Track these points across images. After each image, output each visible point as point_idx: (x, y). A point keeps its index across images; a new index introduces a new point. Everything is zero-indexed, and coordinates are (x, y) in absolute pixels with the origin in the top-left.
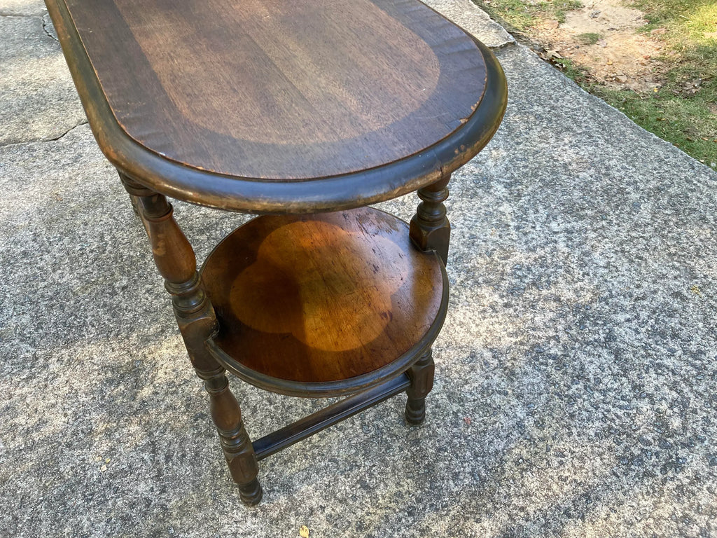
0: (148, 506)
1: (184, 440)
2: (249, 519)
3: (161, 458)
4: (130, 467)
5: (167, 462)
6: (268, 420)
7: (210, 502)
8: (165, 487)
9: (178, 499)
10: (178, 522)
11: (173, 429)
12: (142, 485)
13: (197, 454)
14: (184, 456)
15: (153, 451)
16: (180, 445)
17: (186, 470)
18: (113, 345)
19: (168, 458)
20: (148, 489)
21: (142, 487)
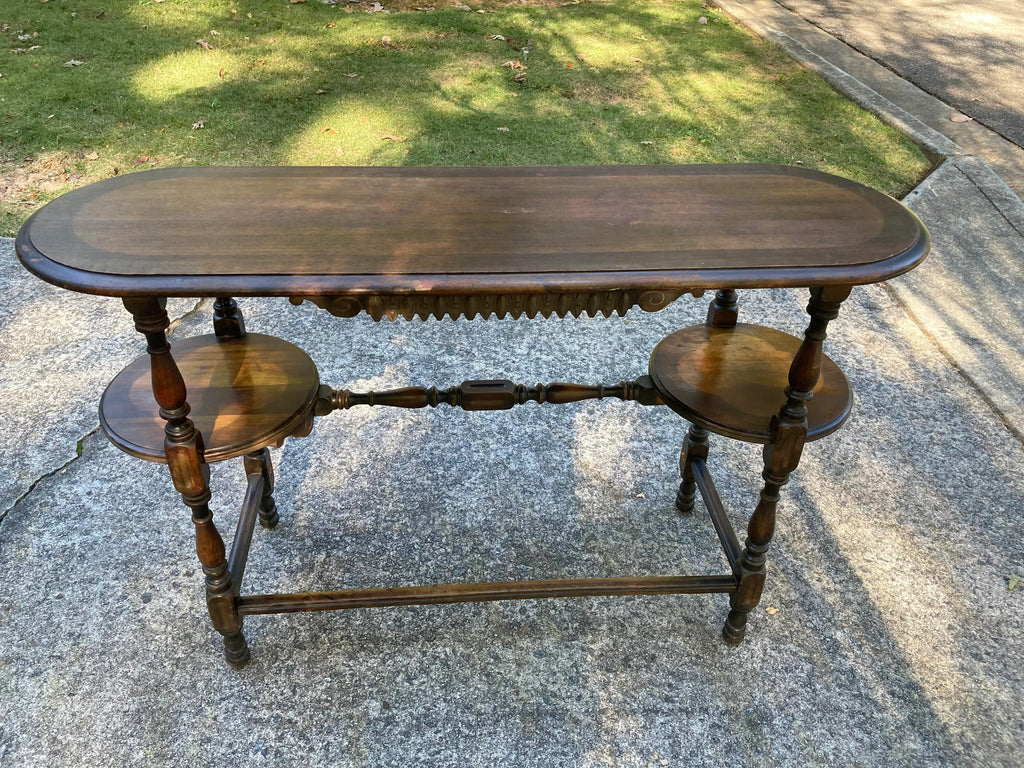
0: (719, 727)
1: (650, 682)
2: (751, 646)
3: (666, 706)
4: (669, 737)
5: (673, 702)
6: (651, 606)
7: (727, 673)
8: (701, 708)
9: (718, 699)
10: (742, 704)
11: (634, 689)
12: (694, 728)
13: (672, 674)
14: (670, 685)
15: (656, 712)
16: (656, 686)
17: (687, 687)
18: (485, 732)
19: (668, 699)
20: (700, 724)
21: (697, 729)
